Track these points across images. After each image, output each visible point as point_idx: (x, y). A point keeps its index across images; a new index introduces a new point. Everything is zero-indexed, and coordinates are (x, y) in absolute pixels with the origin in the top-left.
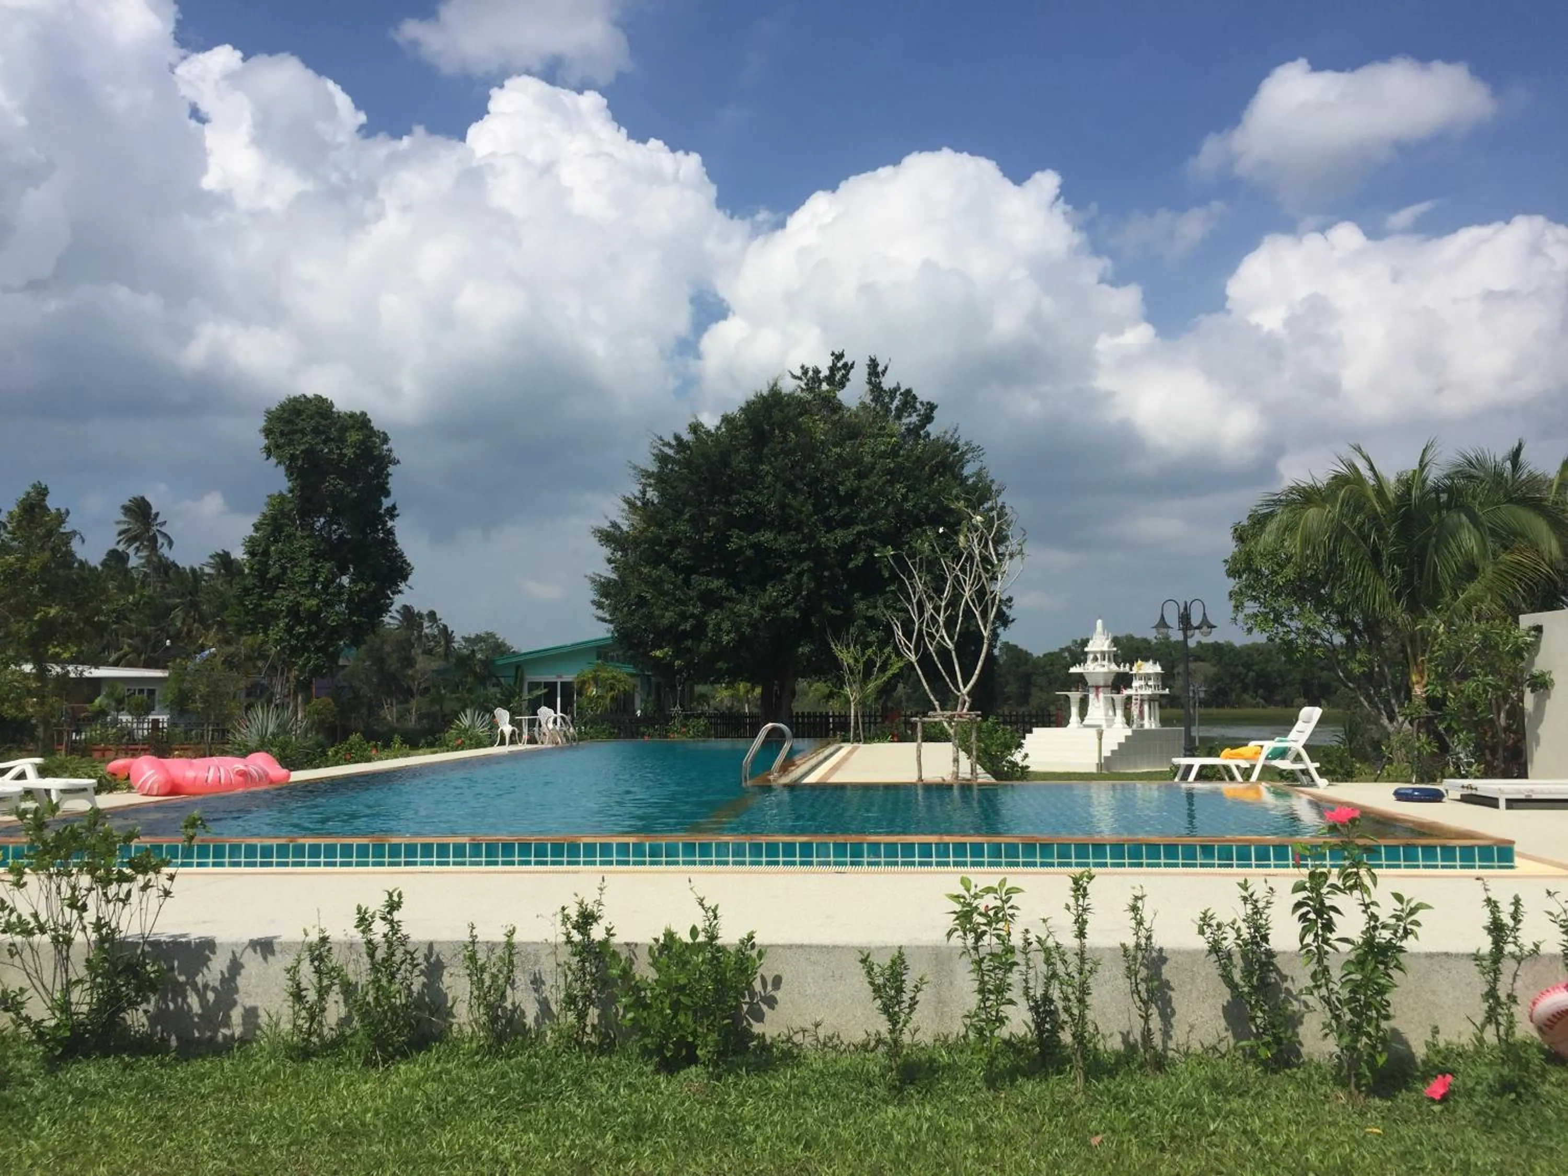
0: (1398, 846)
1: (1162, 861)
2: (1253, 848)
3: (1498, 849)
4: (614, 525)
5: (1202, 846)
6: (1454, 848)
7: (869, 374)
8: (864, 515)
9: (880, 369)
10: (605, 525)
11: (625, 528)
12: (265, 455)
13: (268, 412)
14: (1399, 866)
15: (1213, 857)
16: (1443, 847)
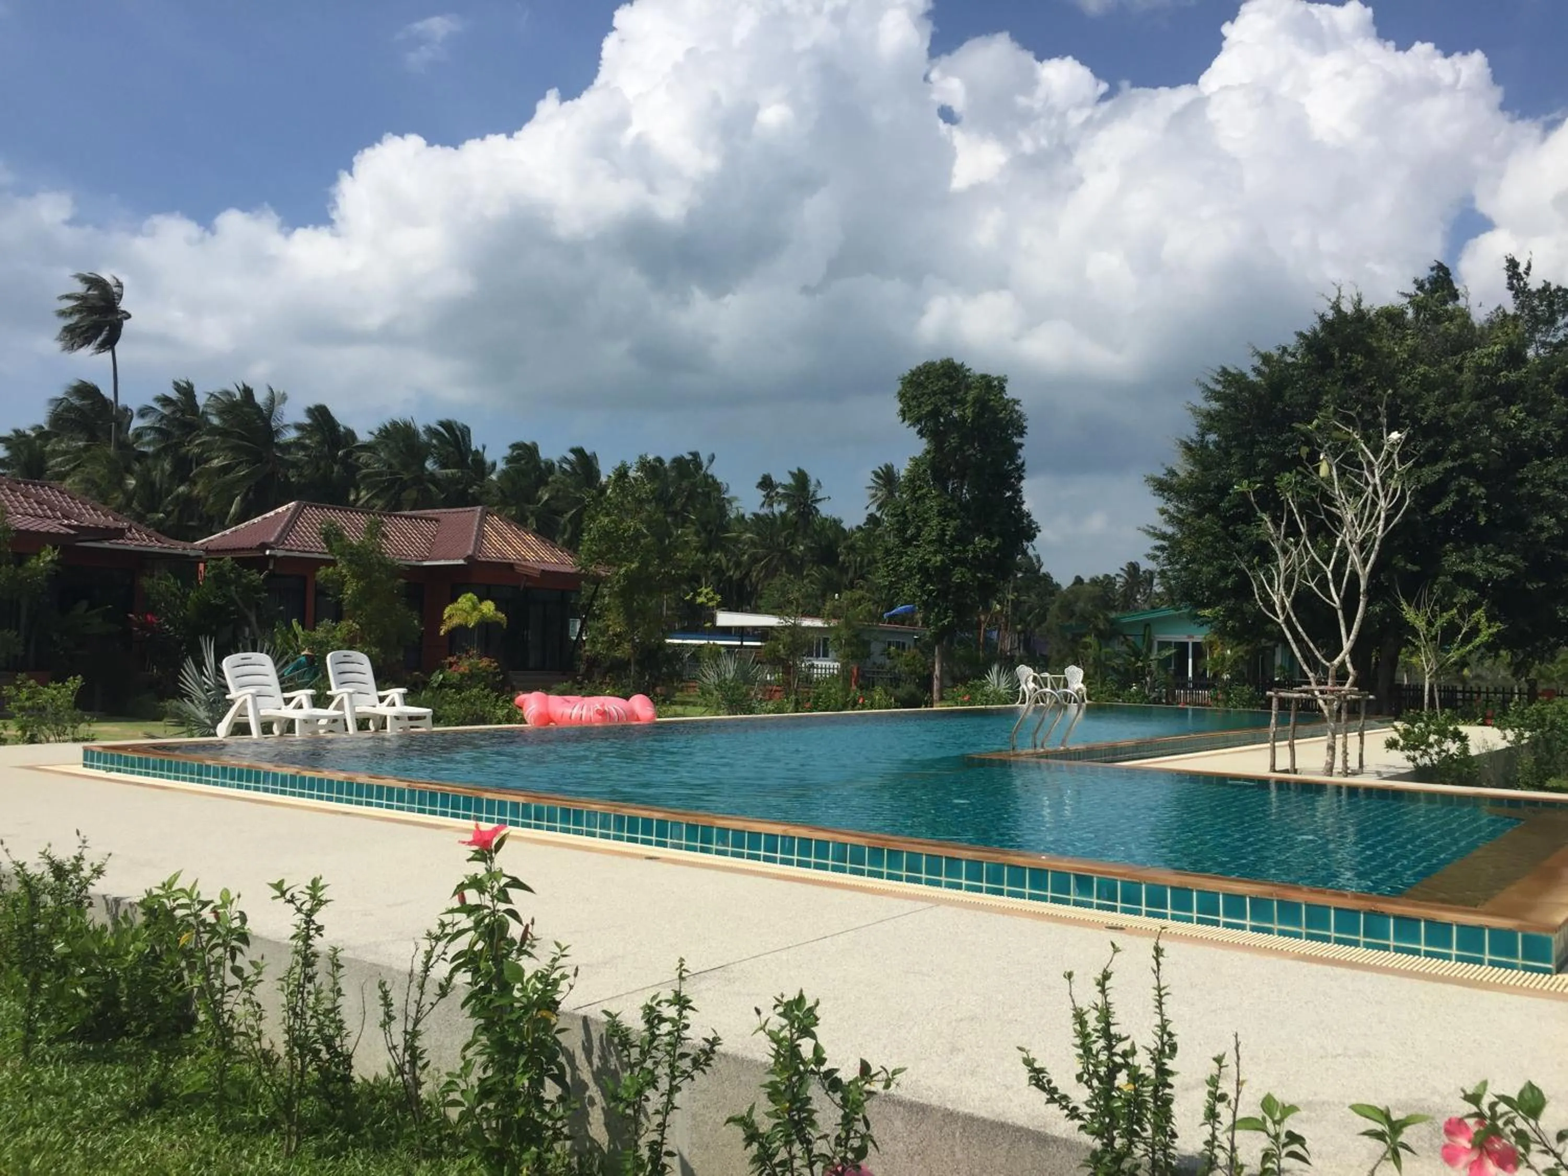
0: (1358, 912)
1: (1027, 891)
2: (1144, 887)
3: (1525, 938)
4: (1172, 473)
5: (1077, 876)
6: (1449, 926)
7: (1510, 277)
8: (1455, 447)
9: (1521, 269)
10: (1160, 473)
11: (1182, 474)
12: (900, 419)
13: (904, 379)
14: (1356, 944)
15: (1090, 894)
16: (1430, 923)
